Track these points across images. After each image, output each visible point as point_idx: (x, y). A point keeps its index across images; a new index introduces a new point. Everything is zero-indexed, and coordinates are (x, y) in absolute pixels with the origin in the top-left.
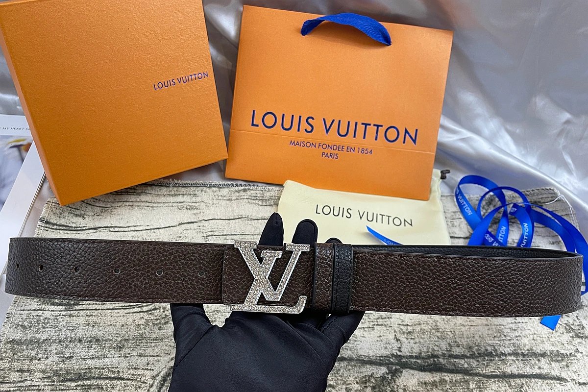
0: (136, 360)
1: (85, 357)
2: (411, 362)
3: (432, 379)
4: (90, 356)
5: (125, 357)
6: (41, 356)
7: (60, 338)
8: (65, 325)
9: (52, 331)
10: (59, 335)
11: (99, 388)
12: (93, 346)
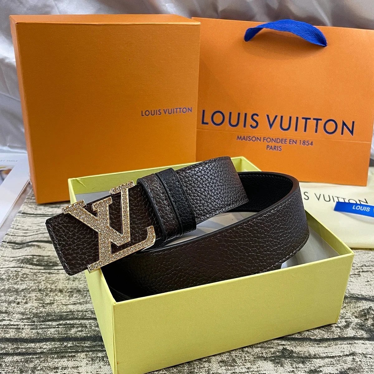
1: (66, 304)
4: (71, 303)
6: (20, 300)
7: (40, 288)
8: (44, 279)
9: (31, 283)
10: (38, 286)
11: (82, 327)
12: (75, 295)
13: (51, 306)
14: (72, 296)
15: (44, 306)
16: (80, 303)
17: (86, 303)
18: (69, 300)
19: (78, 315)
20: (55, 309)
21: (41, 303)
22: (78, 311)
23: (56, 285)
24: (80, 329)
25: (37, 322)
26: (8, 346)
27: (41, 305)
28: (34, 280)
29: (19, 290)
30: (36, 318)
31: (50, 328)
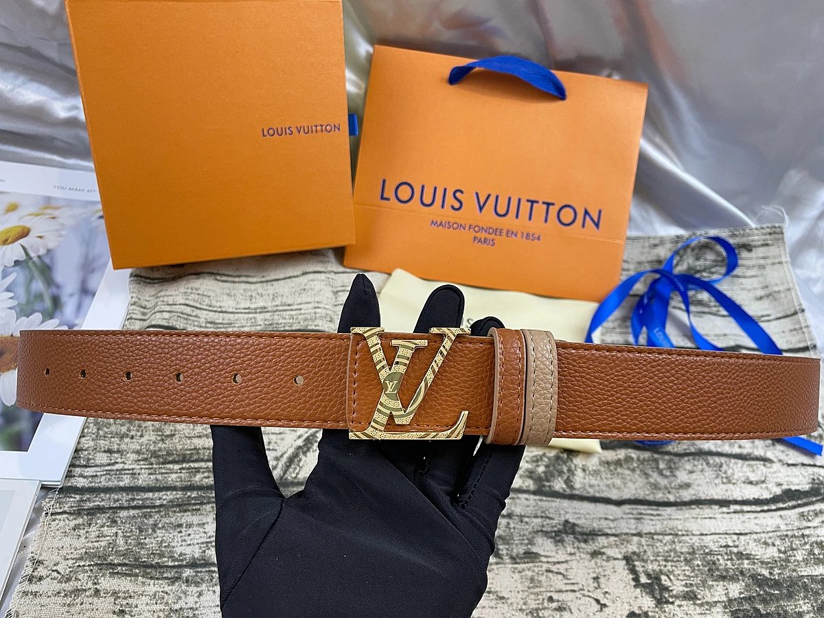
1: (190, 435)
13: (172, 439)
20: (178, 444)
25: (156, 464)
26: (122, 497)
27: (159, 438)
30: (155, 457)
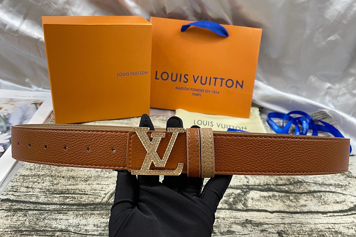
0: (95, 186)
2: (255, 188)
3: (268, 195)
4: (69, 184)
5: (89, 185)
6: (40, 181)
7: (52, 175)
8: (55, 170)
9: (47, 171)
10: (51, 173)
11: (73, 198)
12: (71, 180)
14: (70, 180)
15: (53, 185)
16: (73, 184)
17: (77, 185)
18: (68, 182)
19: (71, 191)
21: (52, 183)
22: (72, 189)
23: (61, 173)
24: (71, 199)
28: (49, 170)
29: (40, 175)
31: (55, 198)
